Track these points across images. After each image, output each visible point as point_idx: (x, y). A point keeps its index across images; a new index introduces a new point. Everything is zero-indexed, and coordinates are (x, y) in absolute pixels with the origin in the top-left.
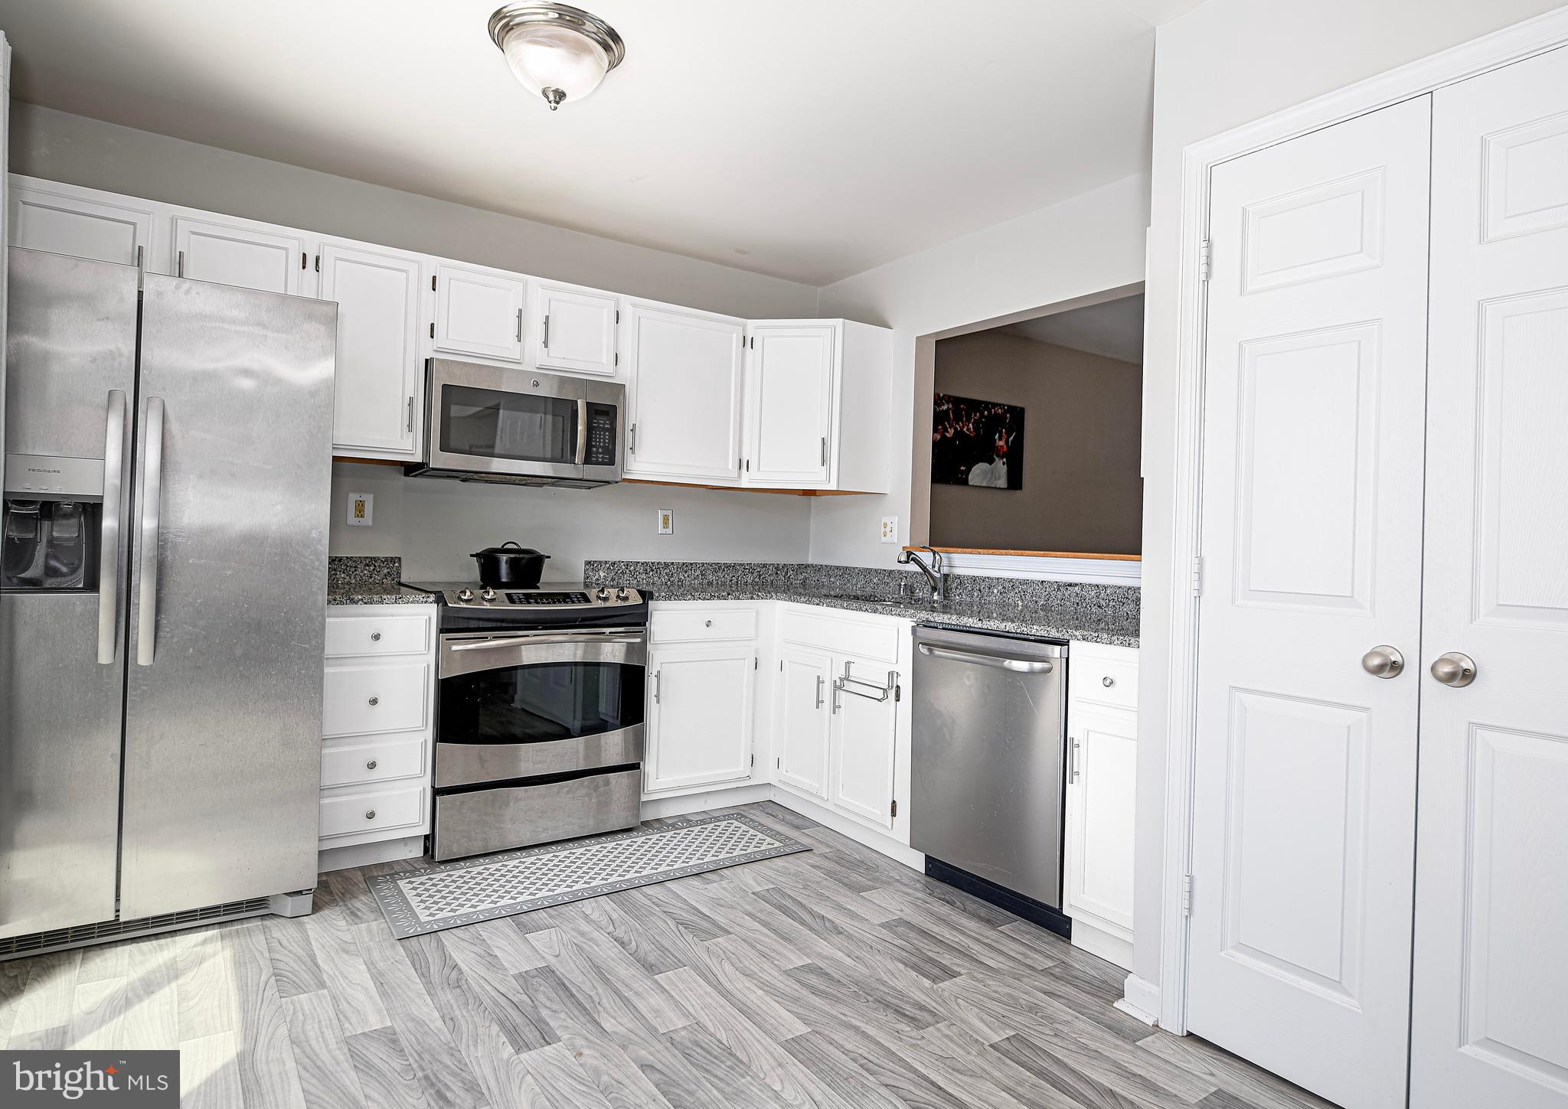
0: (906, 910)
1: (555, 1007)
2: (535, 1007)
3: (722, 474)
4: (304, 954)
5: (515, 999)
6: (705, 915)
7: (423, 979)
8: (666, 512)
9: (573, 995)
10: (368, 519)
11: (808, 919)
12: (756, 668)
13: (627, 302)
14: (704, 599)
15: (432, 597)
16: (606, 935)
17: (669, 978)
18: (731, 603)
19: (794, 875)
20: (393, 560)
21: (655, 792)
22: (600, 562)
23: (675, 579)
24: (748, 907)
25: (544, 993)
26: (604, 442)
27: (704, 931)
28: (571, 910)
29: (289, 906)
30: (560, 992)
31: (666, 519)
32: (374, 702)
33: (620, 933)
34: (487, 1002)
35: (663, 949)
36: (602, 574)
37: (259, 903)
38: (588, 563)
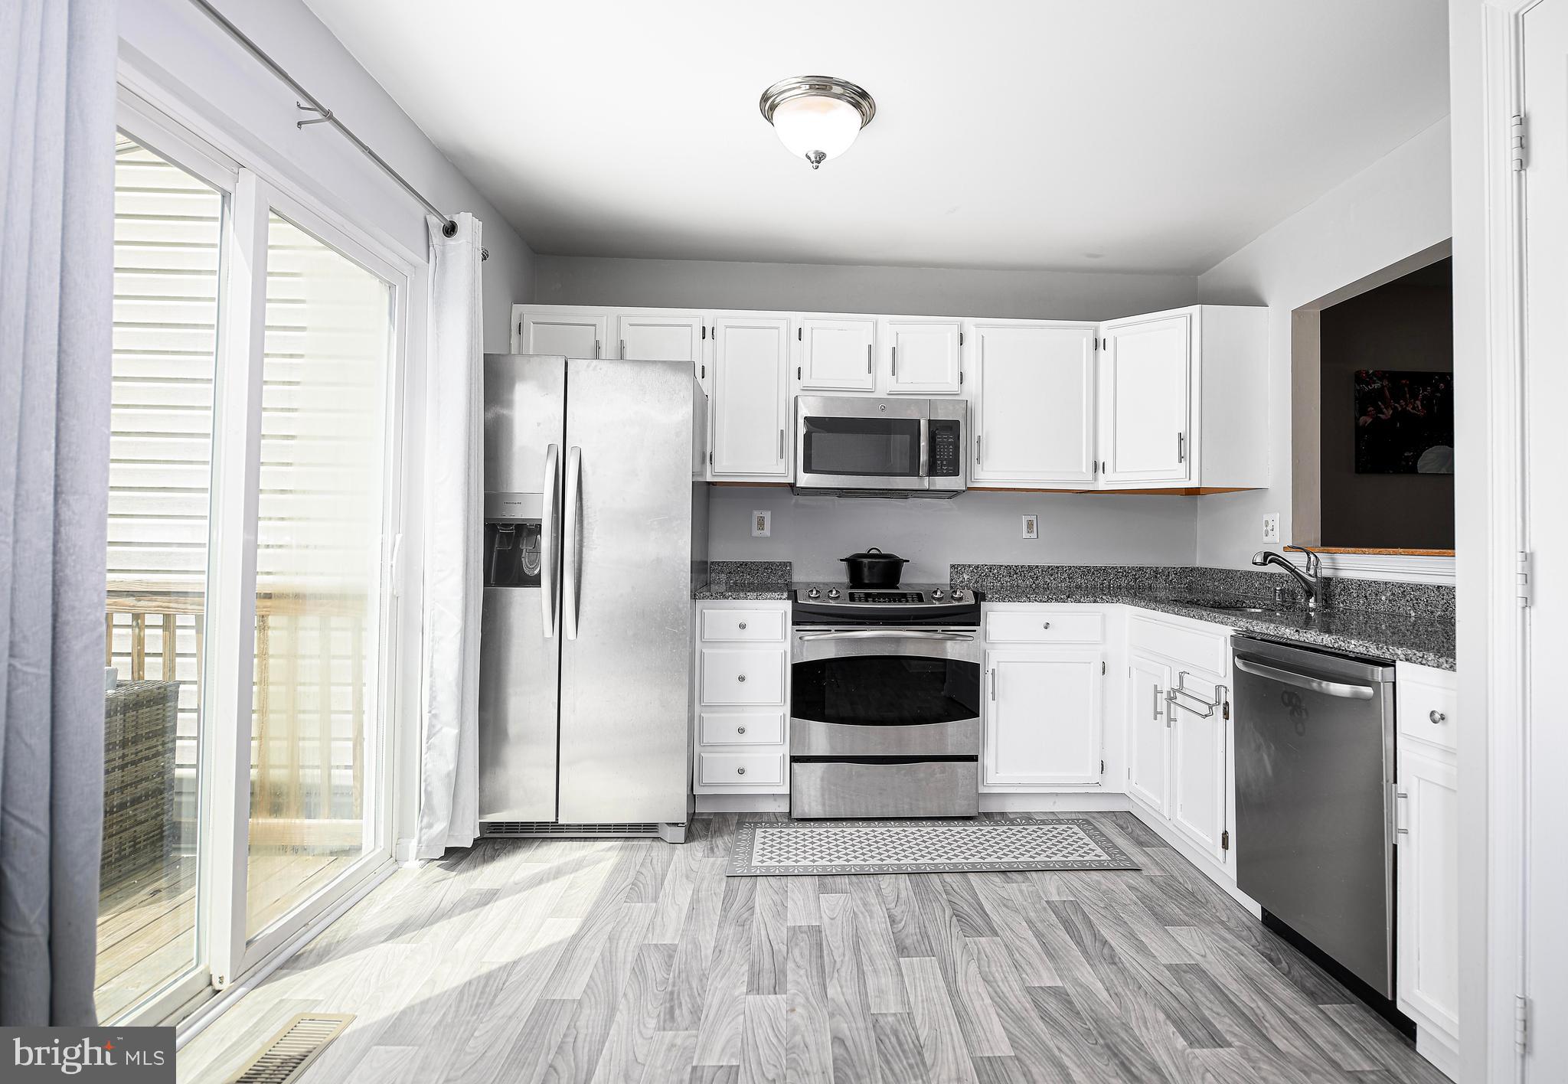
0: (1210, 957)
1: (801, 963)
2: (786, 959)
3: (1079, 478)
4: (661, 873)
5: (776, 947)
6: (985, 913)
7: (723, 912)
8: (1029, 518)
9: (822, 957)
10: (767, 532)
11: (1088, 940)
12: (1104, 673)
13: (970, 324)
14: (1041, 601)
15: (785, 595)
16: (885, 910)
17: (912, 964)
18: (1070, 606)
19: (1104, 893)
20: (785, 564)
21: (995, 785)
22: (964, 566)
23: (1040, 581)
24: (1032, 914)
25: (801, 948)
26: (949, 455)
27: (972, 927)
28: (871, 882)
29: (670, 834)
30: (814, 952)
31: (1030, 525)
32: (742, 679)
33: (897, 912)
34: (755, 942)
35: (924, 935)
36: (966, 577)
37: (651, 827)
38: (952, 566)
